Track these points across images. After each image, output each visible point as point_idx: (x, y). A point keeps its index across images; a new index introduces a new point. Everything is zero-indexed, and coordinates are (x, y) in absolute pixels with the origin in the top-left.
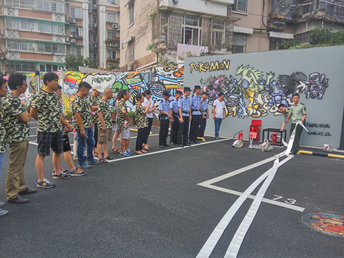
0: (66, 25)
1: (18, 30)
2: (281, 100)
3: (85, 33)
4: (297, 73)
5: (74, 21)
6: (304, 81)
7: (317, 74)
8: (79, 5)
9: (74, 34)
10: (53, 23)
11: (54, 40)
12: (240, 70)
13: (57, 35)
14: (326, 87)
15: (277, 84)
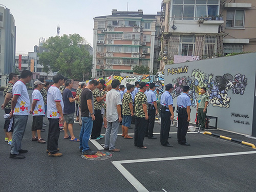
0: (140, 47)
1: (113, 52)
2: (217, 95)
3: (151, 51)
4: (227, 74)
5: (145, 44)
6: (231, 80)
7: (239, 75)
8: (149, 33)
9: (144, 52)
10: (132, 46)
11: (132, 56)
12: (194, 73)
13: (134, 54)
14: (246, 85)
15: (215, 83)
